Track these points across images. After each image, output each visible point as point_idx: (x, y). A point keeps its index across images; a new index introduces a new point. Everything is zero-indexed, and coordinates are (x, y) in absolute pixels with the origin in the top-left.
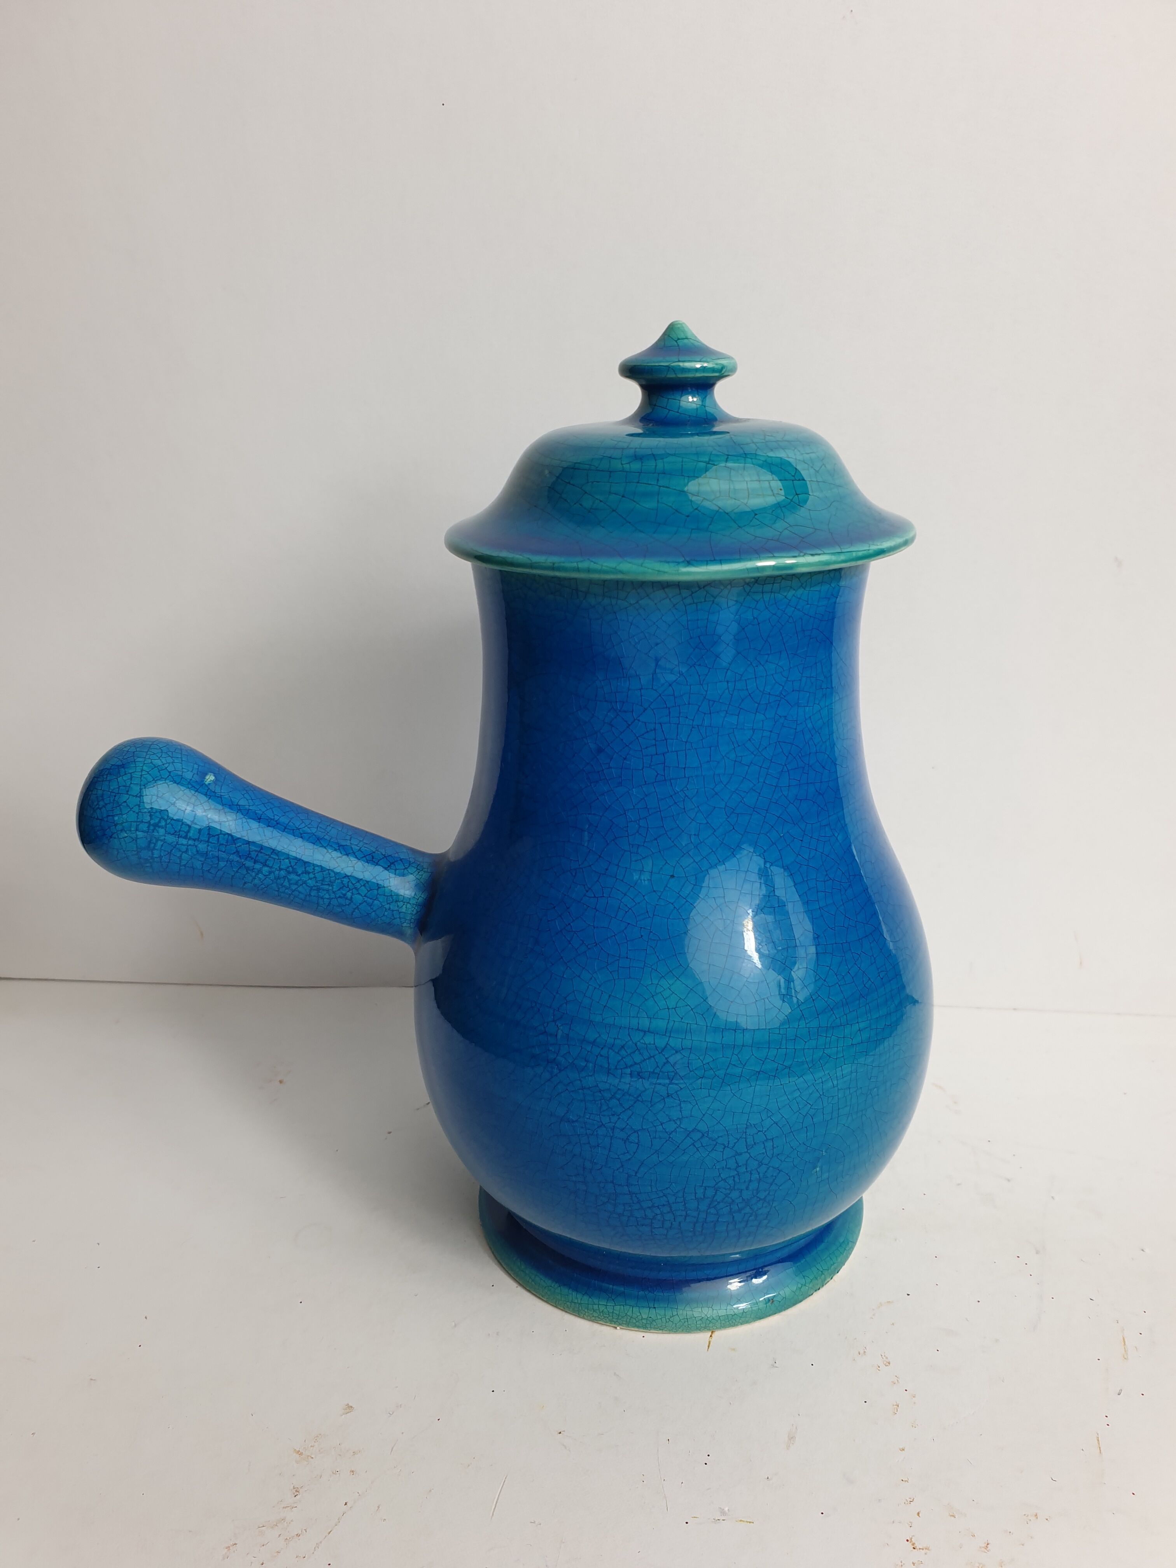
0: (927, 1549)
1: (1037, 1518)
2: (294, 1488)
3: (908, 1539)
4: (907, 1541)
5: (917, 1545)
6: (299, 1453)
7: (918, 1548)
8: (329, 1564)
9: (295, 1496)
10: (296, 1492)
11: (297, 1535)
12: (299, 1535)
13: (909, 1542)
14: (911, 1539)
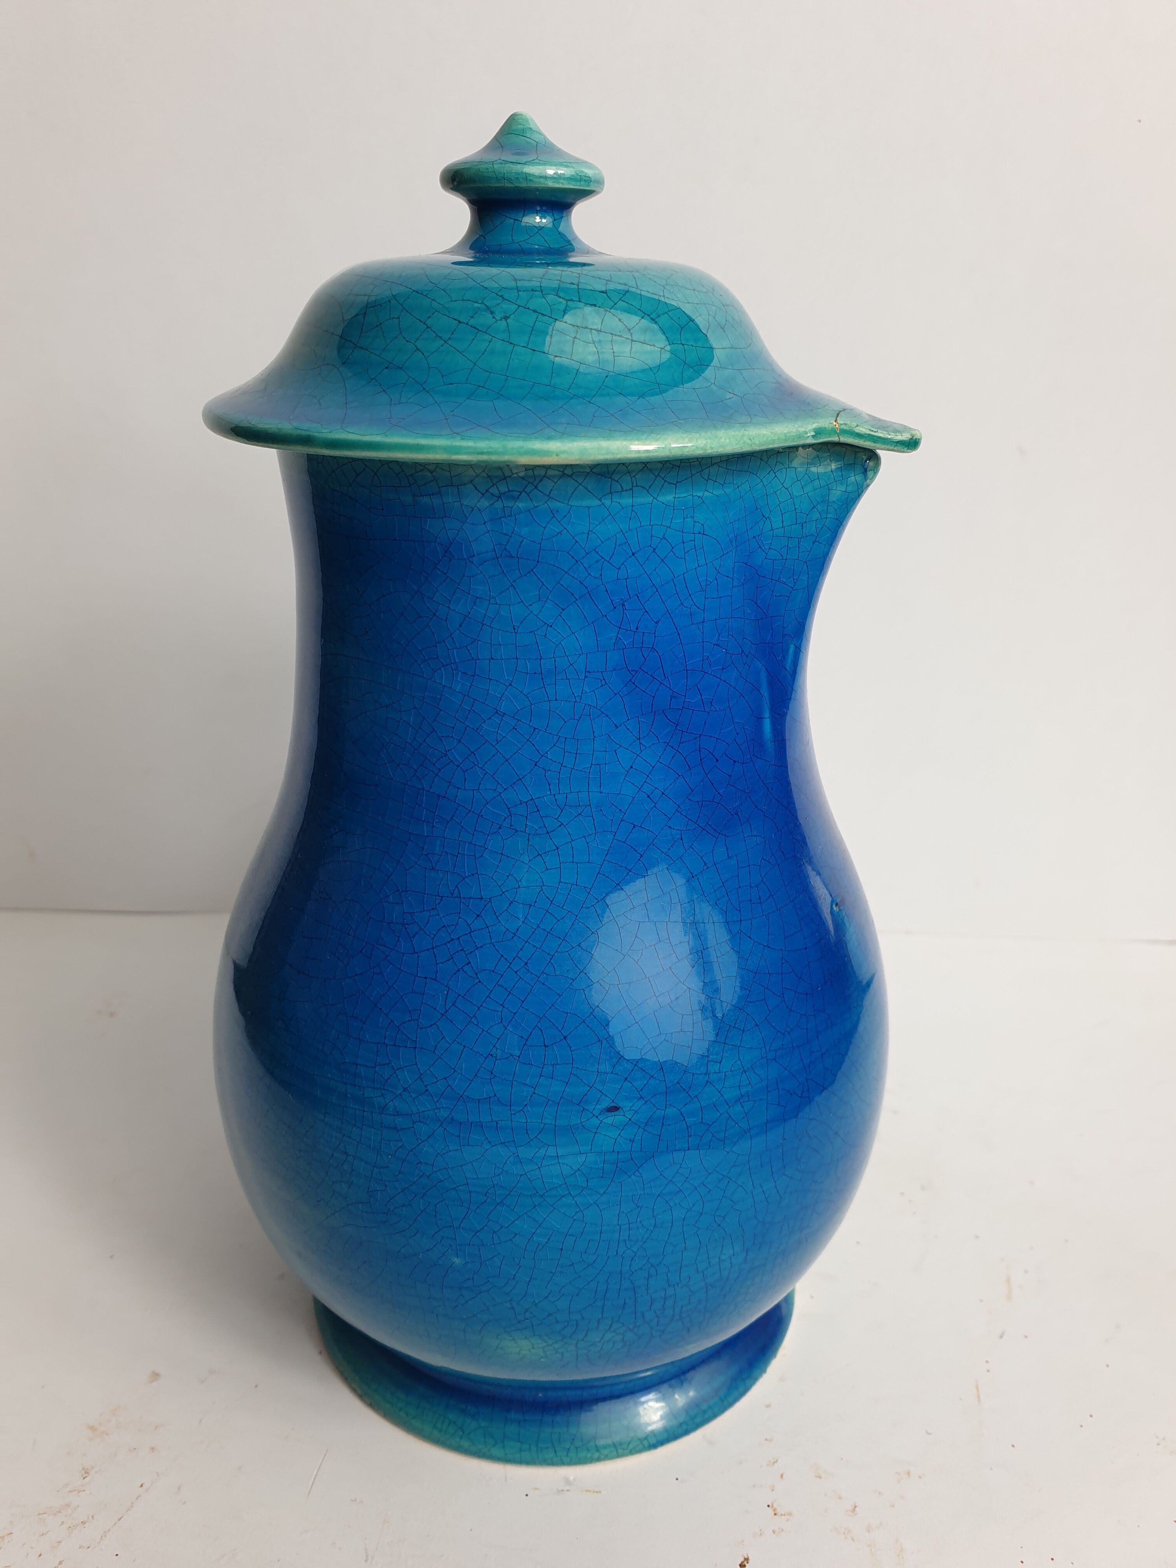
0: (790, 1514)
1: (909, 1476)
2: (83, 1469)
3: (770, 1505)
4: (768, 1506)
5: (779, 1511)
6: (93, 1429)
7: (779, 1514)
8: (117, 1555)
9: (84, 1478)
10: (86, 1472)
11: (82, 1522)
12: (85, 1523)
13: (770, 1508)
14: (772, 1504)
